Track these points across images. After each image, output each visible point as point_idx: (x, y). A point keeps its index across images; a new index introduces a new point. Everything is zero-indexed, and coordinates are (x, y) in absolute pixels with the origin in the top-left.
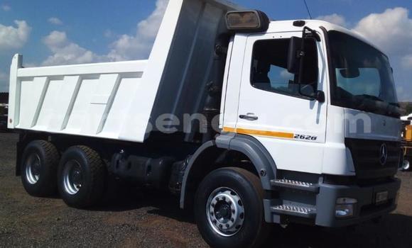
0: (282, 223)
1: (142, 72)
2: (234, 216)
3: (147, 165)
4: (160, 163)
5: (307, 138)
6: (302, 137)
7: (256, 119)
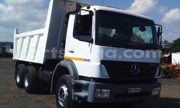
0: (79, 101)
1: (43, 34)
2: (64, 97)
3: (47, 74)
4: (51, 73)
5: (87, 61)
6: (86, 60)
7: (73, 52)
